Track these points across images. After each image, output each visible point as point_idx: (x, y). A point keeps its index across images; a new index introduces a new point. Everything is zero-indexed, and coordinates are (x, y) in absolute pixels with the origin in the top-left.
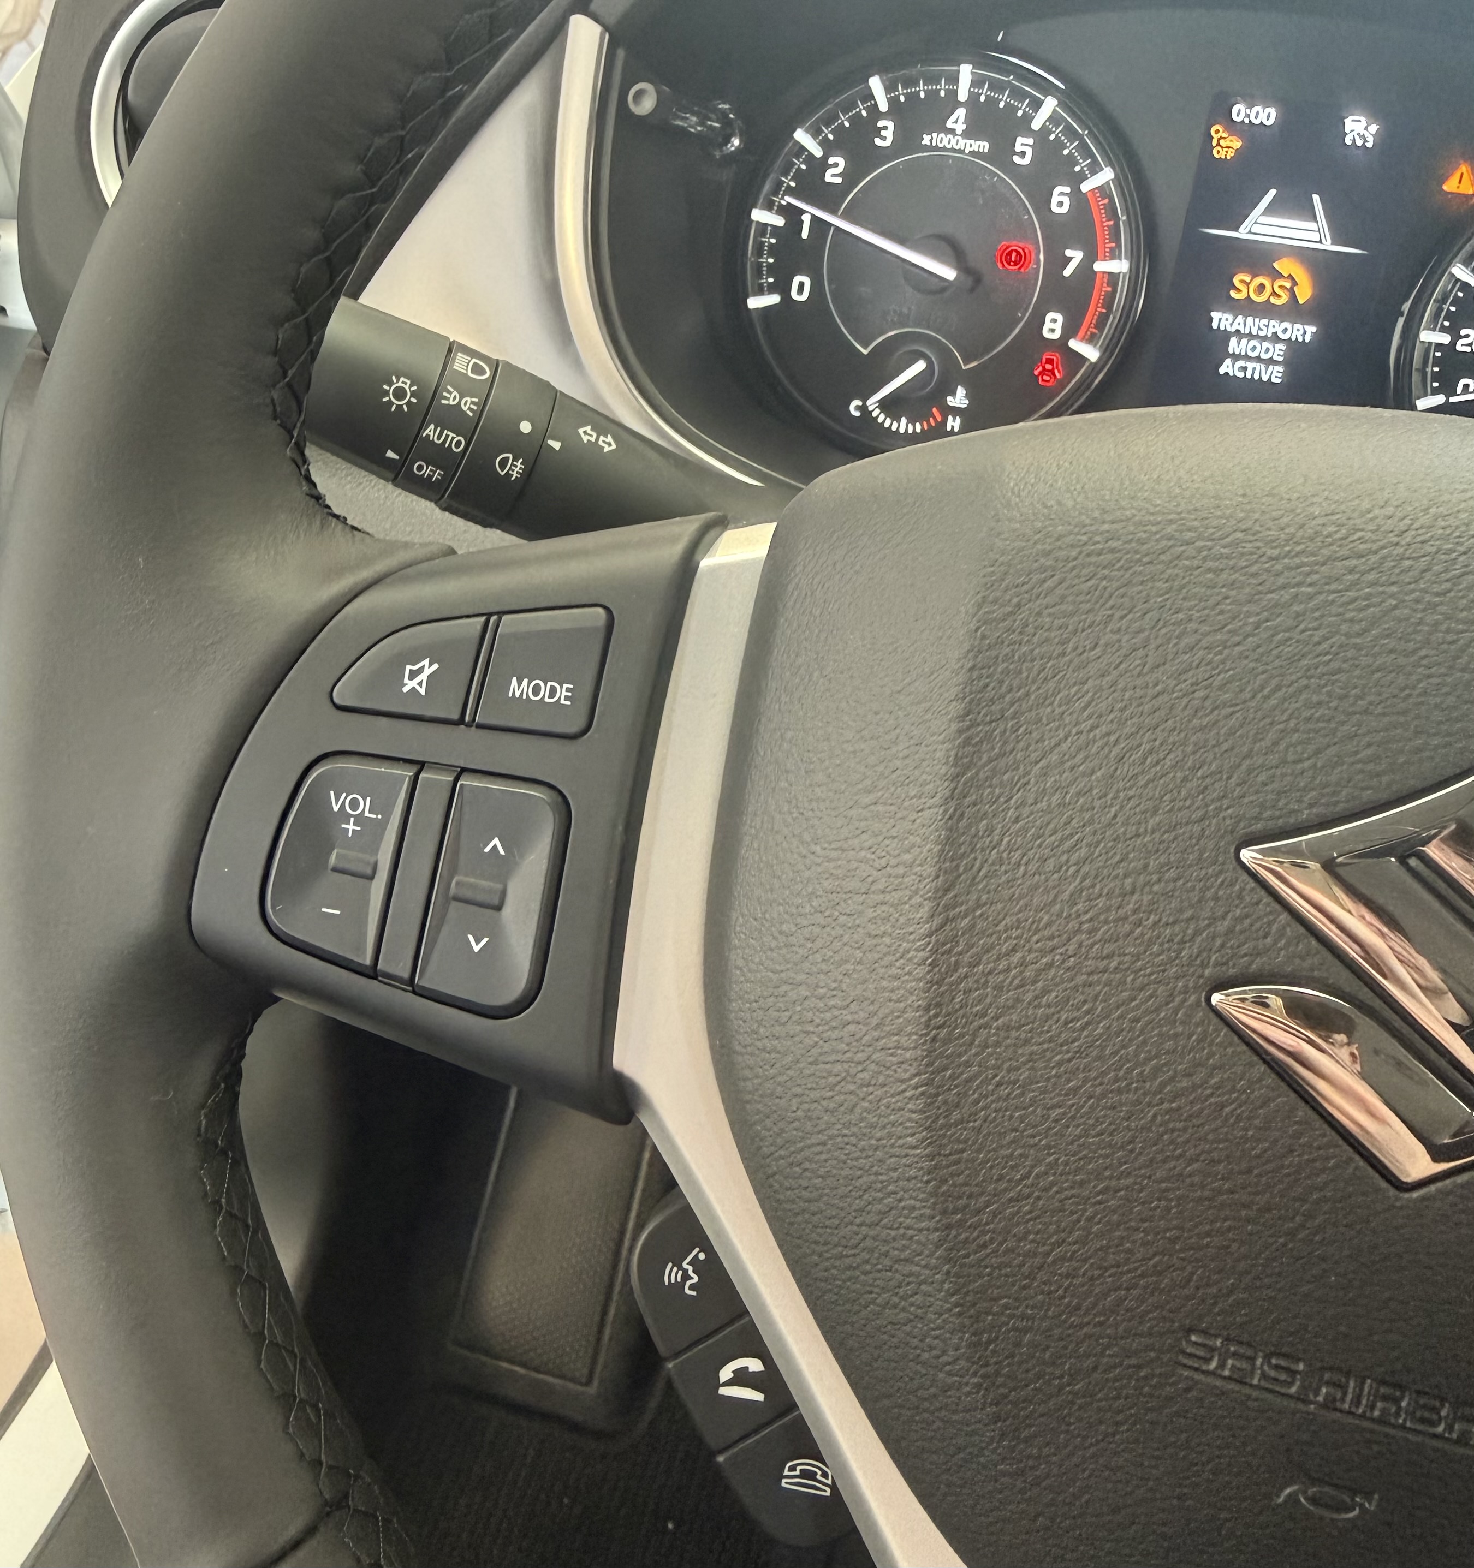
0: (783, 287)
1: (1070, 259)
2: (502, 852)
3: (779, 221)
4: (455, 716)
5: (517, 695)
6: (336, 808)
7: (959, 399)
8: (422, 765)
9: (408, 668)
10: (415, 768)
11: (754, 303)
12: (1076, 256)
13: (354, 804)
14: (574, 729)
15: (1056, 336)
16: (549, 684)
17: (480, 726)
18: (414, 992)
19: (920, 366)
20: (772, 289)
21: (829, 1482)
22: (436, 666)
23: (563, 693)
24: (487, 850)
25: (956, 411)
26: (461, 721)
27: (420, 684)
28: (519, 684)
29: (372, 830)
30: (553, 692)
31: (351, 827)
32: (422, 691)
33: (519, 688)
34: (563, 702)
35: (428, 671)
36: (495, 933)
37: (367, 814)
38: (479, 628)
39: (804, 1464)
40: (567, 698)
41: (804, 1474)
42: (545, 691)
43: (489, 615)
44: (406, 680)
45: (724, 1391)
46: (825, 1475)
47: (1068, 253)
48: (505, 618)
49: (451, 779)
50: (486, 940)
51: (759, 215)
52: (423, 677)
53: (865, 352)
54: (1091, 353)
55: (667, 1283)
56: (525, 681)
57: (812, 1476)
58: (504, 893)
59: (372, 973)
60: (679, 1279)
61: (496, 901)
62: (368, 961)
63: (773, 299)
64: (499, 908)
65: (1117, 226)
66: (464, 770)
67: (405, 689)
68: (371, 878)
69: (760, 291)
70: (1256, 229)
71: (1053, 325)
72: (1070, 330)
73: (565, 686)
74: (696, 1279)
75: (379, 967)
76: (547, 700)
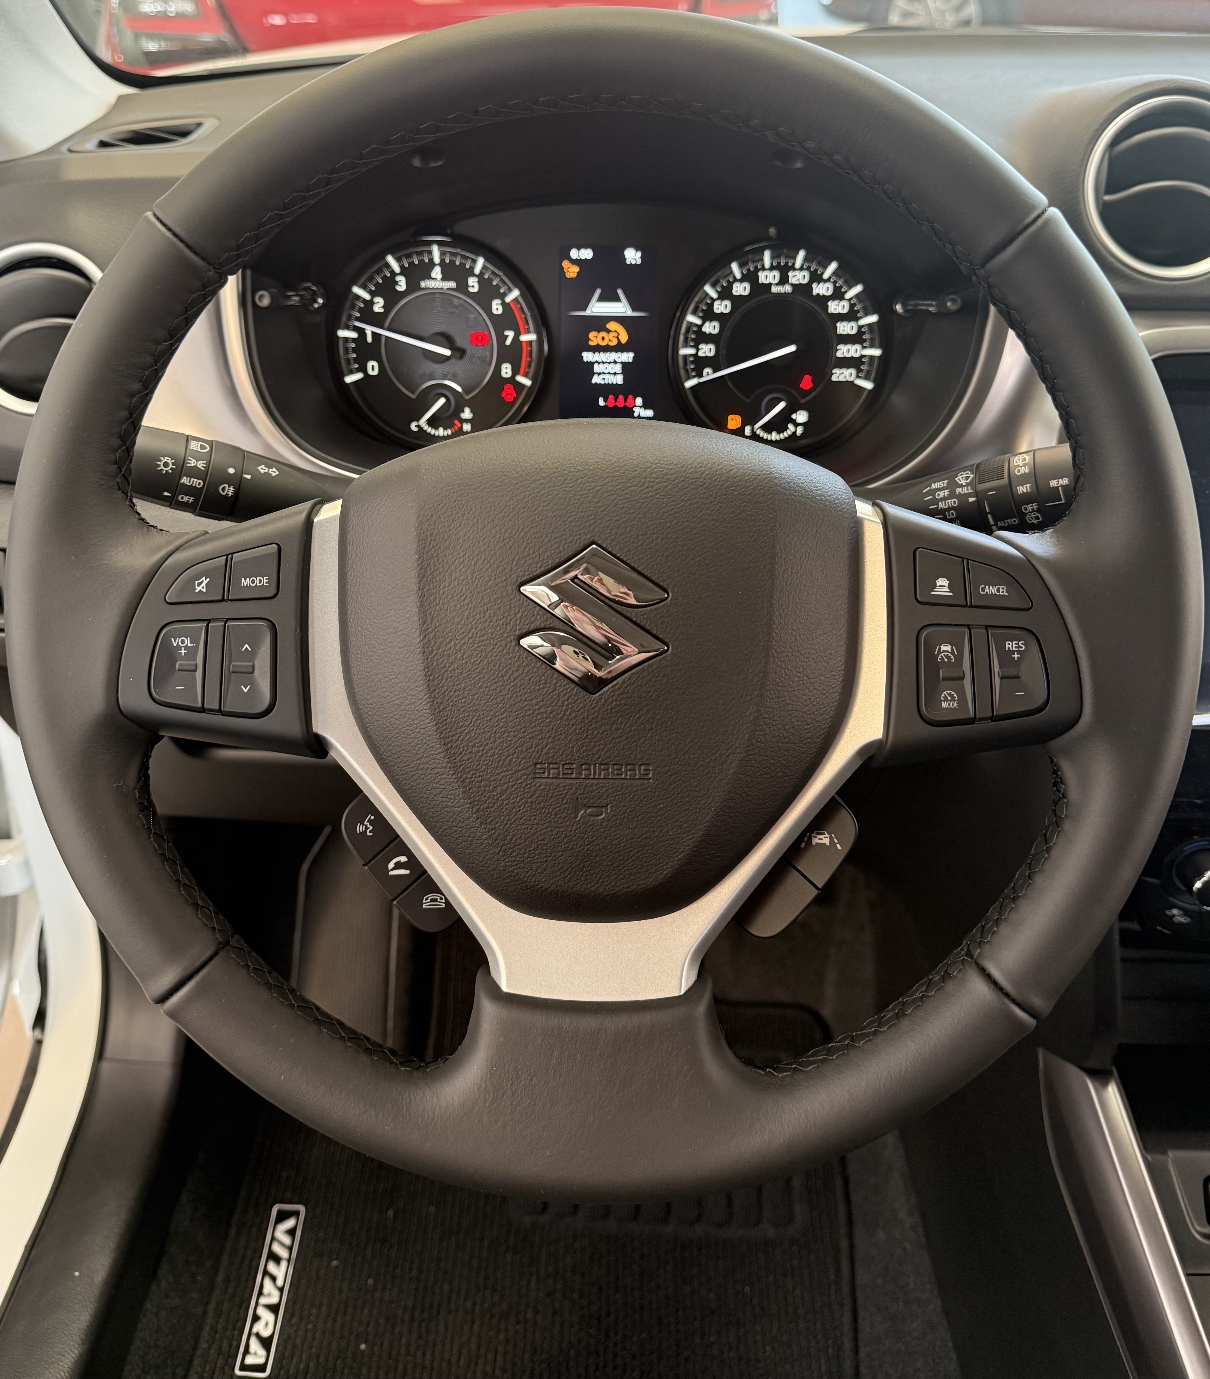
0: (363, 369)
1: (507, 336)
2: (250, 649)
3: (354, 335)
4: (220, 598)
5: (245, 585)
6: (175, 645)
7: (467, 414)
8: (209, 621)
9: (197, 582)
10: (207, 622)
11: (349, 379)
12: (510, 334)
13: (183, 642)
14: (271, 595)
15: (509, 375)
16: (258, 578)
17: (232, 600)
18: (222, 715)
19: (442, 401)
20: (358, 370)
21: (444, 901)
22: (208, 579)
23: (265, 581)
24: (243, 650)
25: (467, 421)
26: (223, 600)
27: (203, 588)
28: (245, 580)
29: (192, 652)
30: (260, 581)
31: (183, 651)
32: (204, 590)
33: (246, 582)
34: (265, 584)
35: (205, 582)
36: (253, 683)
37: (189, 645)
38: (224, 561)
39: (431, 896)
40: (266, 583)
41: (432, 900)
42: (257, 581)
43: (228, 555)
44: (197, 587)
45: (391, 873)
46: (441, 899)
47: (507, 333)
48: (234, 555)
49: (223, 624)
50: (249, 686)
51: (342, 333)
52: (204, 585)
53: (414, 396)
54: (527, 382)
55: (358, 832)
56: (248, 579)
57: (435, 900)
58: (253, 666)
59: (202, 710)
60: (364, 829)
61: (251, 670)
62: (200, 705)
63: (359, 376)
64: (253, 672)
65: (526, 318)
66: (228, 619)
67: (197, 591)
68: (196, 671)
69: (351, 372)
70: (594, 310)
71: (506, 370)
72: (515, 372)
73: (265, 578)
74: (371, 828)
75: (205, 706)
76: (258, 585)
